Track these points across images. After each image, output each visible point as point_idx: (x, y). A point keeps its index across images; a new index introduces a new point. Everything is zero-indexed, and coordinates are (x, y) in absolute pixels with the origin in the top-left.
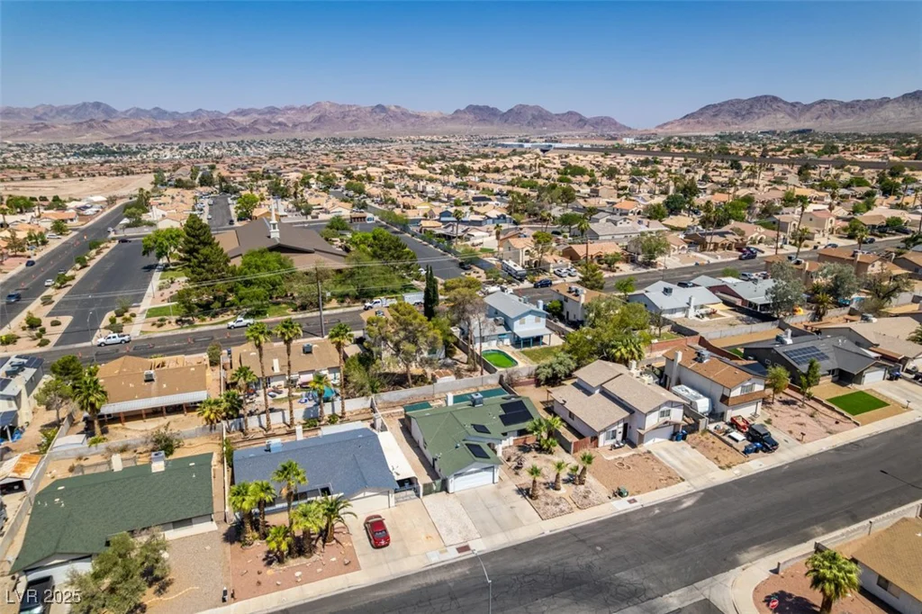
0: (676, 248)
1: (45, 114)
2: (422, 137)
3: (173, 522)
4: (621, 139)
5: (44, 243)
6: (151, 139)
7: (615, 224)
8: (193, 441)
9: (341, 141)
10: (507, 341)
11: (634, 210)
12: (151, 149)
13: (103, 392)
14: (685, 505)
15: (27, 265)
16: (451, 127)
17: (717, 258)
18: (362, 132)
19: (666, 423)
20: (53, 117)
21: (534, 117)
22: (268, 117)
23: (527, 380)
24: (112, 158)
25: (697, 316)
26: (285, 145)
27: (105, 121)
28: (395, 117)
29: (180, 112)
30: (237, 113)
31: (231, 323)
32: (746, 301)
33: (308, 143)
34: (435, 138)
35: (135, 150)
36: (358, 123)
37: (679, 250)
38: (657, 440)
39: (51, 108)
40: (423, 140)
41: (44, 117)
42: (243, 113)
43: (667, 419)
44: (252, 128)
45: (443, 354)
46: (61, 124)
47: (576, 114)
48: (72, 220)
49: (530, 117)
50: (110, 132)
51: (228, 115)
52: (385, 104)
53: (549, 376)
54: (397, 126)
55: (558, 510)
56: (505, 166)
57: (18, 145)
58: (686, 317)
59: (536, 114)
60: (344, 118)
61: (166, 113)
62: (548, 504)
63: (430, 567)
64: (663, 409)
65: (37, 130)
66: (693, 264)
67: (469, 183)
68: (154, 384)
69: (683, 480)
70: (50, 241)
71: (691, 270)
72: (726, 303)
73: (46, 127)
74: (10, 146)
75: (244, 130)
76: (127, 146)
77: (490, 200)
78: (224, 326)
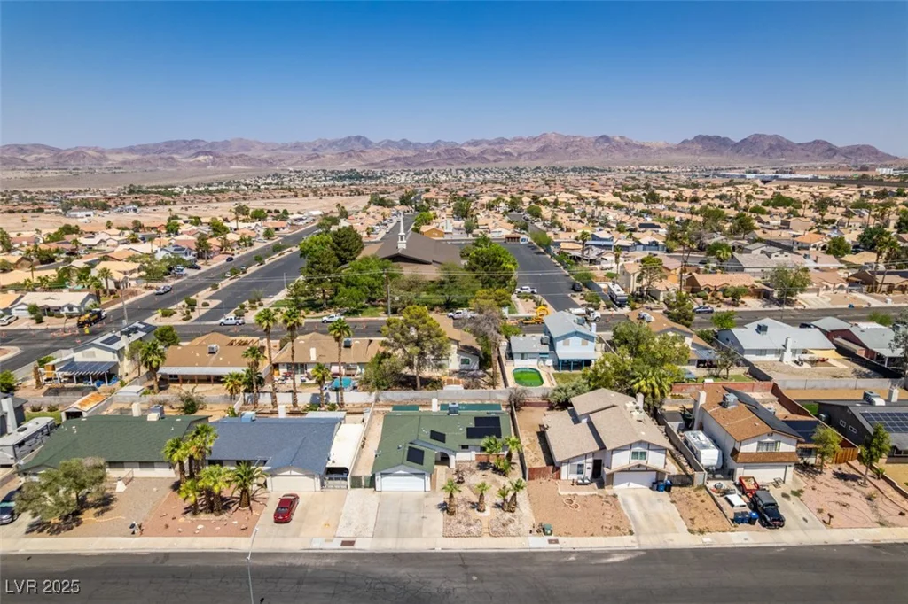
0: (831, 286)
1: (321, 146)
2: (642, 167)
3: (140, 463)
4: (874, 170)
5: (251, 245)
6: (394, 166)
7: (770, 257)
8: (214, 406)
9: (561, 170)
10: (550, 362)
11: (817, 244)
12: (391, 174)
13: (161, 354)
14: (611, 560)
15: (227, 260)
16: (675, 157)
17: (886, 302)
18: (583, 161)
19: (639, 466)
20: (326, 149)
21: (771, 147)
22: (497, 147)
23: (541, 401)
24: (358, 182)
25: (796, 362)
26: (507, 172)
27: (361, 151)
28: (618, 147)
29: (422, 143)
30: (469, 144)
31: (325, 318)
32: (873, 352)
33: (527, 172)
34: (656, 168)
35: (379, 175)
36: (580, 153)
37: (834, 289)
38: (633, 485)
39: (325, 142)
40: (643, 170)
41: (320, 149)
42: (475, 143)
43: (643, 462)
44: (481, 157)
45: (476, 366)
46: (328, 155)
47: (825, 143)
48: (283, 228)
49: (766, 147)
50: (364, 160)
51: (462, 145)
52: (610, 135)
53: (561, 400)
54: (618, 156)
55: (466, 530)
56: (706, 196)
57: (296, 171)
58: (781, 361)
59: (774, 143)
60: (567, 148)
61: (410, 143)
62: (460, 522)
63: (307, 551)
64: (638, 449)
65: (312, 159)
66: (846, 306)
67: (653, 211)
68: (215, 356)
69: (631, 533)
70: (256, 243)
71: (837, 313)
72: (841, 350)
73: (318, 156)
74: (291, 172)
75: (473, 159)
76: (373, 172)
77: (659, 227)
78: (320, 320)
